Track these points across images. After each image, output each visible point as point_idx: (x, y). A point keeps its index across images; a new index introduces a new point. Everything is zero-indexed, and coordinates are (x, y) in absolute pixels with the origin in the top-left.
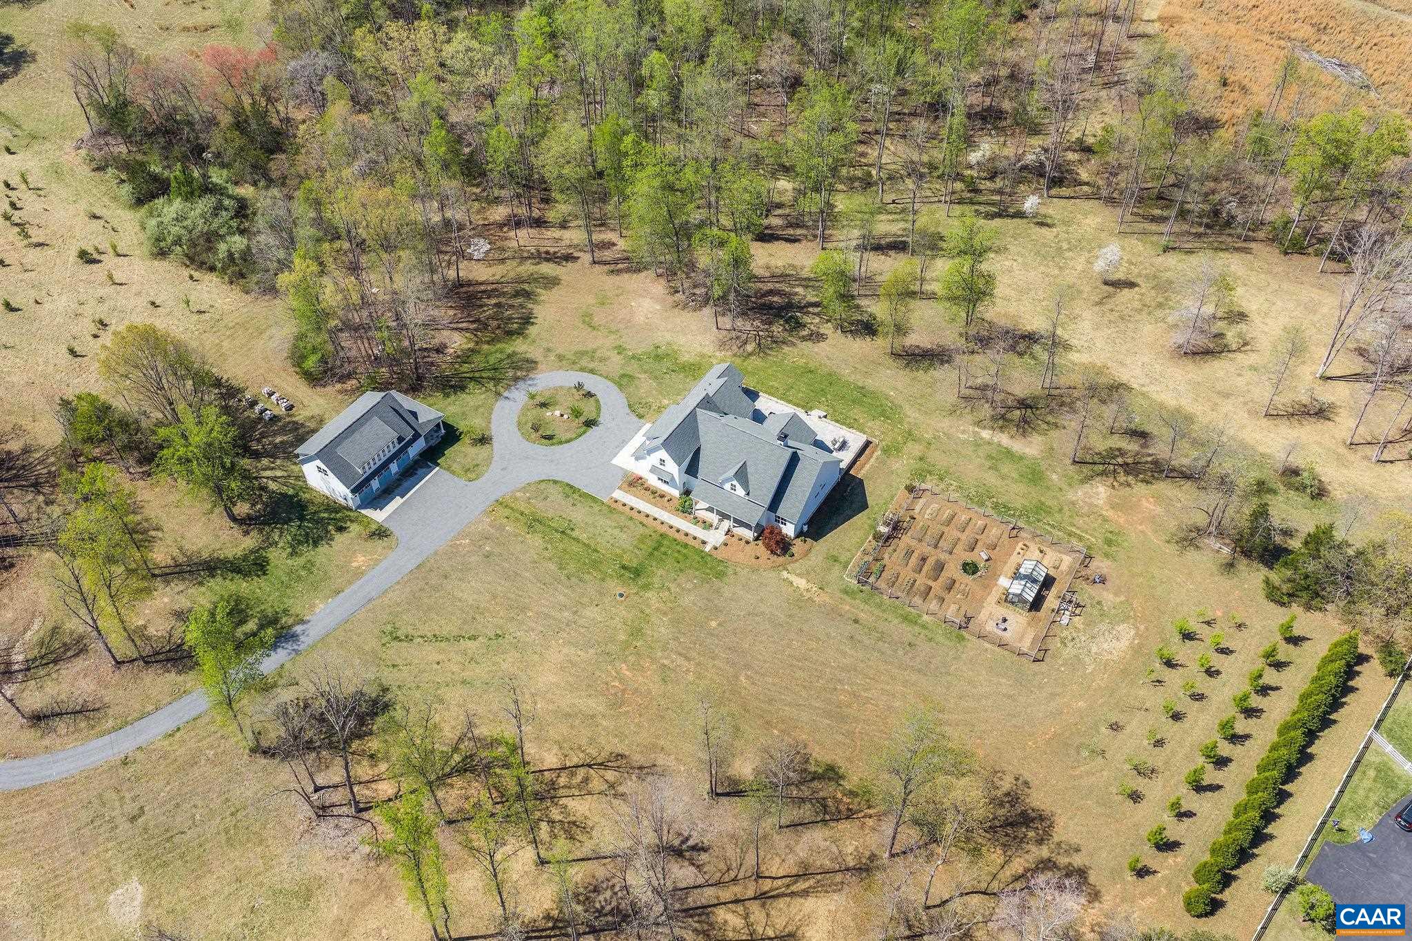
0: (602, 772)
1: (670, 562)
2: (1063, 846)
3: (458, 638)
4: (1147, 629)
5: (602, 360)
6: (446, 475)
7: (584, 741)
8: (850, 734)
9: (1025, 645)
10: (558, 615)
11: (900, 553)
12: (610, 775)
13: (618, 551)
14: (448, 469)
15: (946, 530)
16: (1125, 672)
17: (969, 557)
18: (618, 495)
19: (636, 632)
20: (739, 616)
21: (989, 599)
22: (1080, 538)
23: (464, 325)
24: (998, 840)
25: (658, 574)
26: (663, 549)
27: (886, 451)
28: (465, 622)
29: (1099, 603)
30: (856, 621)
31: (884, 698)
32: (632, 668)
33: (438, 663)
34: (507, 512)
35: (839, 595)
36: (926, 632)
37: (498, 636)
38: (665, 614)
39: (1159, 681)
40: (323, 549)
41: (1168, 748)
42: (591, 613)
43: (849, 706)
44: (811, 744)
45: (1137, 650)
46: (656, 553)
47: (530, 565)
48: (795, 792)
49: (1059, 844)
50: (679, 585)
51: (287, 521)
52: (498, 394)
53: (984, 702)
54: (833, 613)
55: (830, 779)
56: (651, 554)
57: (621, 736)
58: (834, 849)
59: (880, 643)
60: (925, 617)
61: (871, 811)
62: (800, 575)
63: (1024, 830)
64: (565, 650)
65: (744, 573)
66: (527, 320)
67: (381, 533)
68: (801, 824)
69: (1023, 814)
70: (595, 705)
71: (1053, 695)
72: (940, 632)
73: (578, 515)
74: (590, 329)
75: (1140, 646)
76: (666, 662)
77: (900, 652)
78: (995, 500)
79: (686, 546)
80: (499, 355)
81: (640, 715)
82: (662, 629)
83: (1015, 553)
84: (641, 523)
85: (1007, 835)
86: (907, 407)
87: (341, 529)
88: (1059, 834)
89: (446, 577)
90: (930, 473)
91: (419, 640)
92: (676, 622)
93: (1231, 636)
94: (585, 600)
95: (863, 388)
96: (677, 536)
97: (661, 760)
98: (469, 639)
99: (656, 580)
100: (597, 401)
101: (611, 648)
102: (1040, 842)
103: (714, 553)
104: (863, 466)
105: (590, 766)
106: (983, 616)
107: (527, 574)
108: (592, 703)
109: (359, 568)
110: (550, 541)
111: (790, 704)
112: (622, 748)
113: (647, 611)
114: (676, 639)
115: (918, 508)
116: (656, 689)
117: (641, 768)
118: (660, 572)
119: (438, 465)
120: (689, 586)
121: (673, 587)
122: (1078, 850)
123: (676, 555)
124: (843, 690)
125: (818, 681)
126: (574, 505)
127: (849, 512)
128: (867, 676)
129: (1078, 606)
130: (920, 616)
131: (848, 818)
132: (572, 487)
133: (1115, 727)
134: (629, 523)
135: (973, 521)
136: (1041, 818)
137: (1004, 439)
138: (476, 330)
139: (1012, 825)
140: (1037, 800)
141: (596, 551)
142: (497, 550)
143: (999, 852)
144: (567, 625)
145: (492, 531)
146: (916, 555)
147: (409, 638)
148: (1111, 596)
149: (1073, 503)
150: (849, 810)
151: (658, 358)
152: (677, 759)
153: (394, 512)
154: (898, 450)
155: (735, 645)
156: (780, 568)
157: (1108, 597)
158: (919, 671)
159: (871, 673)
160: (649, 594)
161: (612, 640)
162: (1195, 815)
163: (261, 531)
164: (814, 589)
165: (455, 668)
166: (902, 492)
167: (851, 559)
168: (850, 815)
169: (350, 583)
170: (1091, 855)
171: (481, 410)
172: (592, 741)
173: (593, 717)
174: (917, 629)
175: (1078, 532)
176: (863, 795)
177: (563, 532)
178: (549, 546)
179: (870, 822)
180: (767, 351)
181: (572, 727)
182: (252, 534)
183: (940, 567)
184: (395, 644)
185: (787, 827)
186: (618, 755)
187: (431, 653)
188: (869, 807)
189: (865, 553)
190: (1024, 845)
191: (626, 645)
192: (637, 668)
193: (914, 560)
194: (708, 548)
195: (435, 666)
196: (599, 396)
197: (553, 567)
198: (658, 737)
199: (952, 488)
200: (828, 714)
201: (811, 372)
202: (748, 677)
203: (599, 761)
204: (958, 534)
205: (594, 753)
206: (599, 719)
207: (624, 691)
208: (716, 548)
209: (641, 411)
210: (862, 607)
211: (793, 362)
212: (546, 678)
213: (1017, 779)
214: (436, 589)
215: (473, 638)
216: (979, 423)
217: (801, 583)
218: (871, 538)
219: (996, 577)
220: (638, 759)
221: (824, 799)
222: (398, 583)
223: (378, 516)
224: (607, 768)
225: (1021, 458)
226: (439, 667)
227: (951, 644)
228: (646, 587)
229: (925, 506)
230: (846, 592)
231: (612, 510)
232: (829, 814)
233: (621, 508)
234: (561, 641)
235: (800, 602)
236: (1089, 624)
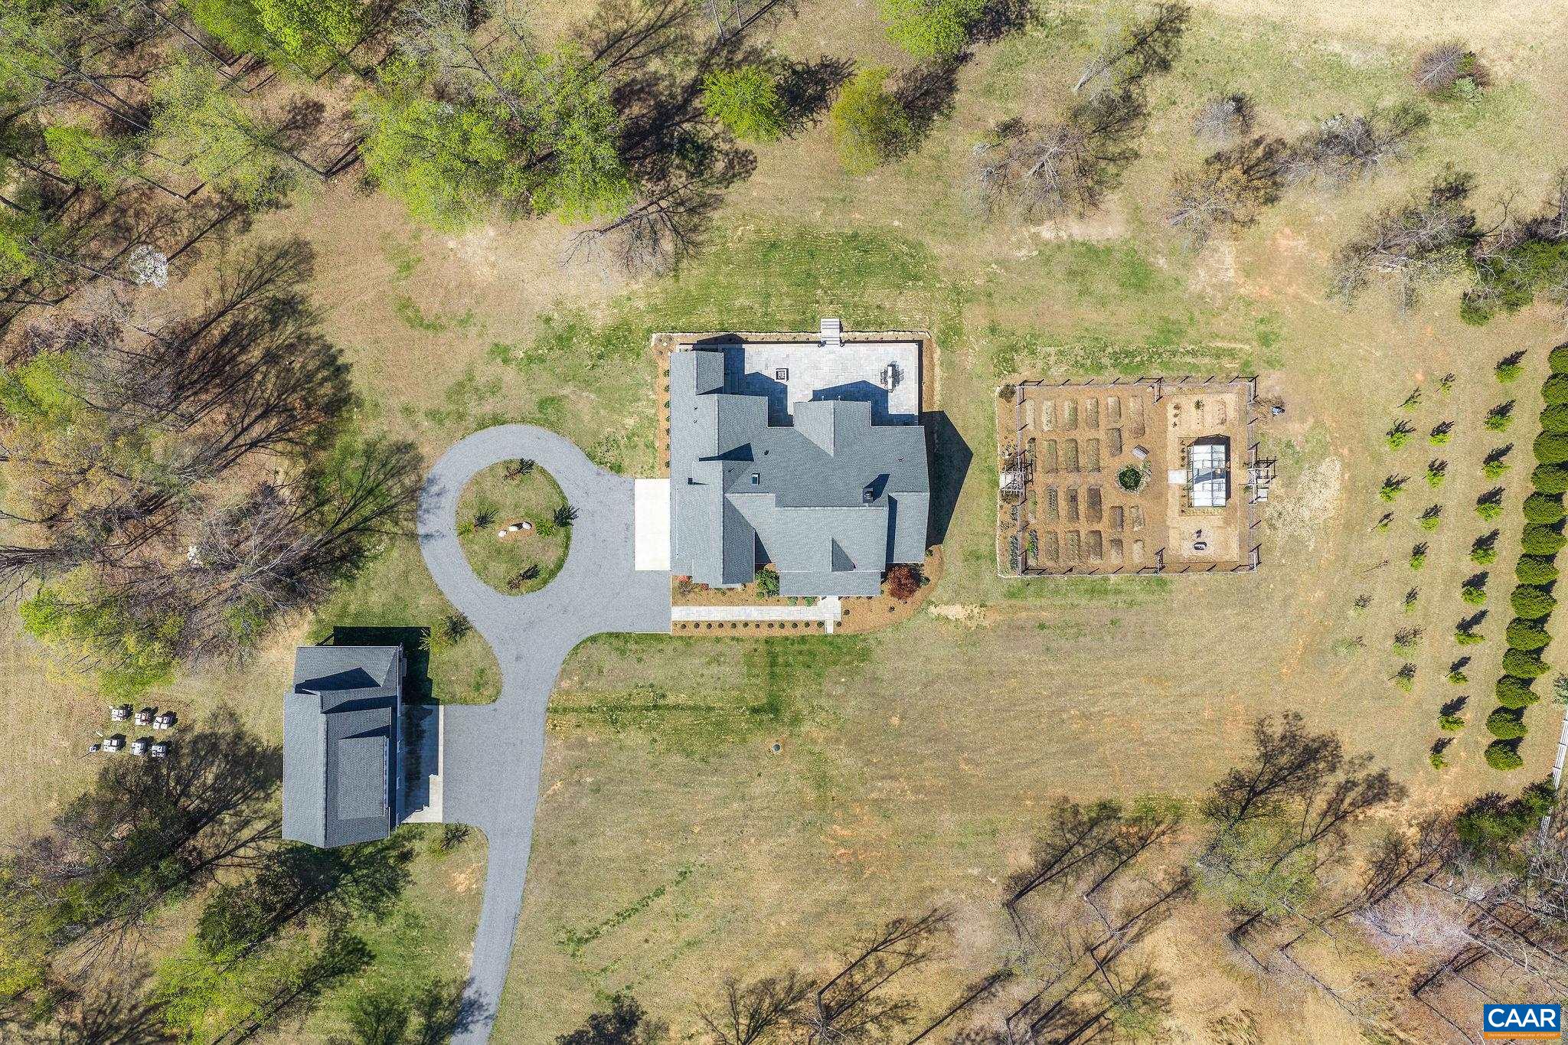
0: (891, 948)
1: (799, 672)
2: (1356, 762)
3: (645, 902)
4: (1351, 450)
5: (495, 388)
6: (457, 710)
7: (853, 931)
8: (1103, 763)
9: (1234, 553)
10: (725, 812)
11: (1043, 504)
12: (901, 946)
13: (735, 693)
14: (453, 700)
15: (1074, 434)
16: (1348, 527)
17: (1119, 464)
18: (680, 613)
19: (822, 782)
20: (915, 695)
21: (1169, 512)
22: (1232, 354)
23: (257, 431)
24: (1293, 788)
25: (798, 694)
26: (781, 660)
27: (943, 343)
28: (637, 881)
29: (1289, 445)
30: (1042, 627)
31: (1117, 702)
32: (845, 824)
33: (647, 941)
34: (572, 718)
35: (1005, 603)
36: (1123, 597)
37: (683, 874)
38: (838, 741)
39: (1387, 516)
40: (408, 892)
41: (1420, 596)
42: (759, 788)
43: (1086, 732)
44: (1070, 795)
45: (1351, 489)
46: (777, 670)
47: (652, 772)
48: (1081, 852)
49: (1351, 762)
50: (829, 695)
51: (334, 883)
52: (412, 536)
53: (1219, 649)
54: (1013, 631)
55: (1109, 818)
56: (773, 675)
57: (885, 902)
58: (1145, 884)
59: (1081, 639)
60: (1113, 578)
61: (1162, 827)
62: (950, 602)
63: (1313, 765)
64: (765, 847)
65: (888, 634)
66: (335, 367)
67: (454, 836)
68: (1104, 880)
69: (1306, 748)
70: (836, 887)
71: (1286, 601)
72: (1138, 588)
73: (655, 670)
74: (430, 333)
75: (1353, 478)
76: (875, 795)
77: (1108, 639)
78: (1110, 350)
79: (803, 639)
80: (354, 463)
81: (889, 869)
82: (844, 762)
83: (1170, 428)
84: (733, 639)
85: (1299, 779)
86: (927, 240)
87: (406, 857)
88: (1348, 751)
89: (573, 842)
90: (1014, 348)
91: (605, 928)
92: (854, 742)
93: (1442, 403)
94: (742, 777)
95: (855, 236)
96: (785, 633)
97: (938, 901)
98: (657, 895)
99: (800, 705)
100: (543, 471)
101: (808, 815)
102: (1333, 769)
103: (841, 631)
104: (932, 390)
105: (875, 950)
106: (1174, 540)
107: (658, 785)
108: (832, 887)
109: (469, 889)
110: (651, 728)
111: (1026, 766)
112: (893, 915)
113: (817, 750)
114: (868, 763)
115: (1029, 420)
116: (884, 830)
117: (924, 921)
118: (798, 693)
119: (436, 702)
120: (839, 690)
121: (823, 702)
122: (1371, 758)
123: (800, 658)
124: (1072, 718)
125: (1040, 723)
126: (640, 660)
127: (956, 476)
128: (1087, 687)
129: (1269, 463)
130: (1106, 580)
131: (1143, 847)
132: (617, 635)
133: (1362, 602)
134: (719, 647)
135: (1102, 402)
136: (1325, 745)
137: (1076, 229)
138: (281, 429)
139: (1300, 766)
140: (1314, 728)
141: (710, 709)
142: (601, 776)
143: (1298, 798)
144: (746, 817)
145: (577, 753)
146: (1061, 494)
147: (595, 934)
148: (1297, 425)
149: (1201, 297)
150: (1141, 838)
151: (563, 340)
152: (952, 890)
153: (446, 798)
154: (958, 331)
155: (933, 732)
156: (924, 604)
157: (1295, 429)
158: (1137, 649)
159: (1090, 681)
160: (805, 727)
161: (804, 806)
162: (1469, 659)
163: (316, 912)
164: (976, 611)
165: (669, 935)
166: (999, 406)
167: (993, 545)
168: (1144, 842)
169: (476, 912)
170: (1386, 757)
171: (412, 579)
172: (860, 927)
173: (844, 902)
174: (1112, 599)
175: (1225, 345)
176: (1146, 816)
177: (655, 707)
178: (655, 735)
179: (1165, 839)
180: (695, 237)
181: (831, 924)
182: (308, 920)
183: (1095, 498)
184: (584, 948)
185: (1093, 891)
186: (894, 923)
187: (632, 934)
188: (1158, 824)
189: (1005, 526)
190: (1320, 780)
191: (822, 803)
192: (852, 820)
193: (1063, 504)
194: (830, 629)
195: (646, 946)
196: (540, 461)
197: (679, 759)
198: (919, 880)
199: (1053, 359)
200: (1071, 753)
201: (773, 246)
202: (967, 761)
203: (881, 940)
204: (1092, 434)
205: (868, 935)
206: (851, 899)
207: (854, 853)
208: (839, 624)
209: (611, 457)
210: (1038, 603)
211: (740, 240)
212: (769, 889)
213: (1286, 717)
214: (575, 861)
215: (660, 892)
216: (1030, 217)
217: (955, 612)
218: (999, 502)
219: (1161, 476)
220: (915, 915)
221: (1111, 841)
222: (528, 881)
223: (432, 814)
224: (892, 942)
225: (1109, 251)
226: (651, 944)
227: (1156, 597)
228: (796, 720)
229: (1037, 411)
230: (1011, 595)
231: (687, 641)
232: (1122, 854)
233: (696, 633)
234: (753, 840)
235: (972, 637)
236: (1289, 484)
